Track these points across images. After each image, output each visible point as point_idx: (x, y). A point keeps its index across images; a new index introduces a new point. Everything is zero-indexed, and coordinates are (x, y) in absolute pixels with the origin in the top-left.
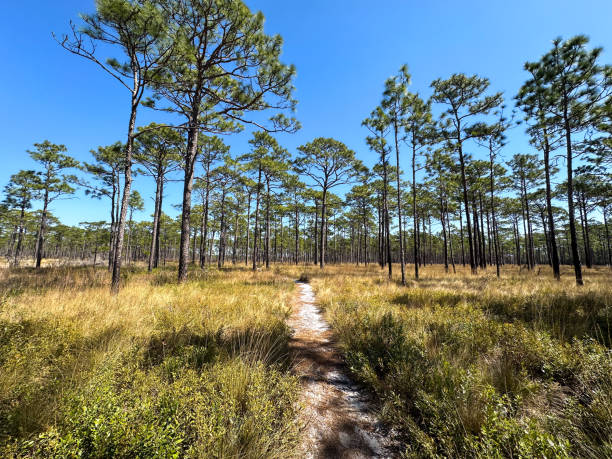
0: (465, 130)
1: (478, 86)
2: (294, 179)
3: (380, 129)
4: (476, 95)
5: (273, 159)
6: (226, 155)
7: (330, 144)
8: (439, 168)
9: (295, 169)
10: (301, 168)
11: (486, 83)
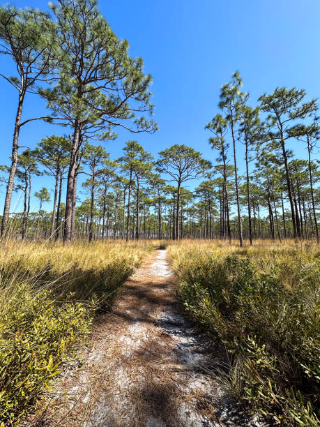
0: (287, 131)
1: (296, 96)
2: (157, 176)
3: (220, 130)
4: (295, 104)
5: (141, 161)
6: (107, 159)
7: (182, 149)
8: (266, 164)
9: (157, 169)
10: (161, 168)
11: (302, 94)
